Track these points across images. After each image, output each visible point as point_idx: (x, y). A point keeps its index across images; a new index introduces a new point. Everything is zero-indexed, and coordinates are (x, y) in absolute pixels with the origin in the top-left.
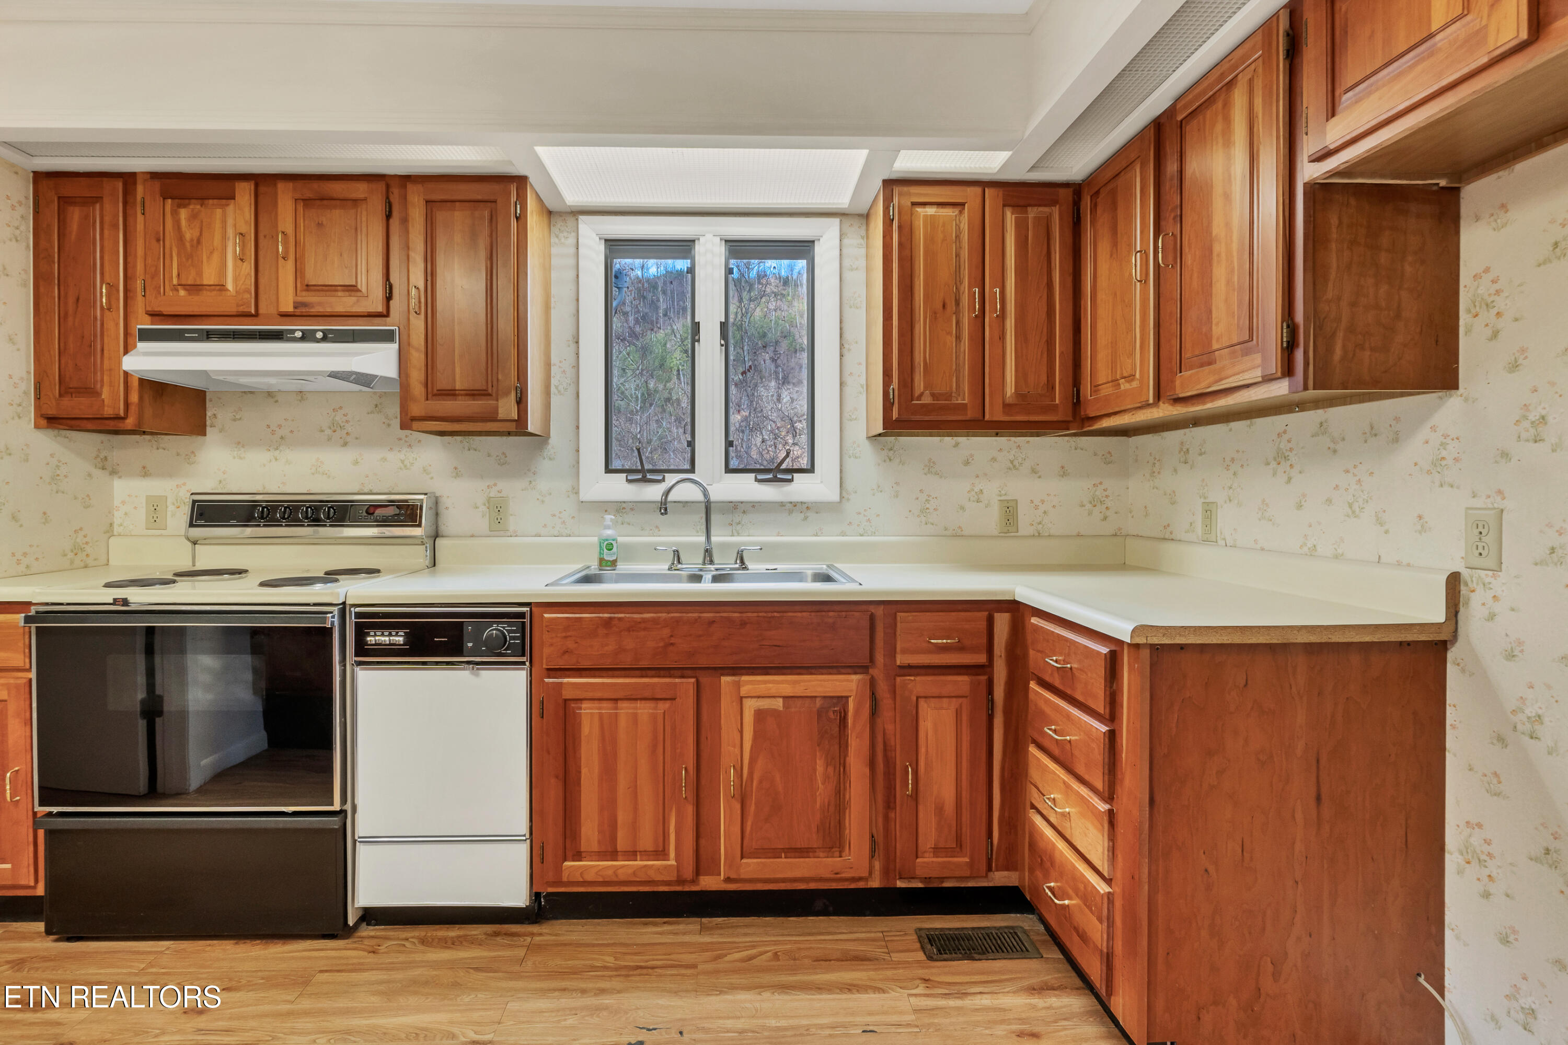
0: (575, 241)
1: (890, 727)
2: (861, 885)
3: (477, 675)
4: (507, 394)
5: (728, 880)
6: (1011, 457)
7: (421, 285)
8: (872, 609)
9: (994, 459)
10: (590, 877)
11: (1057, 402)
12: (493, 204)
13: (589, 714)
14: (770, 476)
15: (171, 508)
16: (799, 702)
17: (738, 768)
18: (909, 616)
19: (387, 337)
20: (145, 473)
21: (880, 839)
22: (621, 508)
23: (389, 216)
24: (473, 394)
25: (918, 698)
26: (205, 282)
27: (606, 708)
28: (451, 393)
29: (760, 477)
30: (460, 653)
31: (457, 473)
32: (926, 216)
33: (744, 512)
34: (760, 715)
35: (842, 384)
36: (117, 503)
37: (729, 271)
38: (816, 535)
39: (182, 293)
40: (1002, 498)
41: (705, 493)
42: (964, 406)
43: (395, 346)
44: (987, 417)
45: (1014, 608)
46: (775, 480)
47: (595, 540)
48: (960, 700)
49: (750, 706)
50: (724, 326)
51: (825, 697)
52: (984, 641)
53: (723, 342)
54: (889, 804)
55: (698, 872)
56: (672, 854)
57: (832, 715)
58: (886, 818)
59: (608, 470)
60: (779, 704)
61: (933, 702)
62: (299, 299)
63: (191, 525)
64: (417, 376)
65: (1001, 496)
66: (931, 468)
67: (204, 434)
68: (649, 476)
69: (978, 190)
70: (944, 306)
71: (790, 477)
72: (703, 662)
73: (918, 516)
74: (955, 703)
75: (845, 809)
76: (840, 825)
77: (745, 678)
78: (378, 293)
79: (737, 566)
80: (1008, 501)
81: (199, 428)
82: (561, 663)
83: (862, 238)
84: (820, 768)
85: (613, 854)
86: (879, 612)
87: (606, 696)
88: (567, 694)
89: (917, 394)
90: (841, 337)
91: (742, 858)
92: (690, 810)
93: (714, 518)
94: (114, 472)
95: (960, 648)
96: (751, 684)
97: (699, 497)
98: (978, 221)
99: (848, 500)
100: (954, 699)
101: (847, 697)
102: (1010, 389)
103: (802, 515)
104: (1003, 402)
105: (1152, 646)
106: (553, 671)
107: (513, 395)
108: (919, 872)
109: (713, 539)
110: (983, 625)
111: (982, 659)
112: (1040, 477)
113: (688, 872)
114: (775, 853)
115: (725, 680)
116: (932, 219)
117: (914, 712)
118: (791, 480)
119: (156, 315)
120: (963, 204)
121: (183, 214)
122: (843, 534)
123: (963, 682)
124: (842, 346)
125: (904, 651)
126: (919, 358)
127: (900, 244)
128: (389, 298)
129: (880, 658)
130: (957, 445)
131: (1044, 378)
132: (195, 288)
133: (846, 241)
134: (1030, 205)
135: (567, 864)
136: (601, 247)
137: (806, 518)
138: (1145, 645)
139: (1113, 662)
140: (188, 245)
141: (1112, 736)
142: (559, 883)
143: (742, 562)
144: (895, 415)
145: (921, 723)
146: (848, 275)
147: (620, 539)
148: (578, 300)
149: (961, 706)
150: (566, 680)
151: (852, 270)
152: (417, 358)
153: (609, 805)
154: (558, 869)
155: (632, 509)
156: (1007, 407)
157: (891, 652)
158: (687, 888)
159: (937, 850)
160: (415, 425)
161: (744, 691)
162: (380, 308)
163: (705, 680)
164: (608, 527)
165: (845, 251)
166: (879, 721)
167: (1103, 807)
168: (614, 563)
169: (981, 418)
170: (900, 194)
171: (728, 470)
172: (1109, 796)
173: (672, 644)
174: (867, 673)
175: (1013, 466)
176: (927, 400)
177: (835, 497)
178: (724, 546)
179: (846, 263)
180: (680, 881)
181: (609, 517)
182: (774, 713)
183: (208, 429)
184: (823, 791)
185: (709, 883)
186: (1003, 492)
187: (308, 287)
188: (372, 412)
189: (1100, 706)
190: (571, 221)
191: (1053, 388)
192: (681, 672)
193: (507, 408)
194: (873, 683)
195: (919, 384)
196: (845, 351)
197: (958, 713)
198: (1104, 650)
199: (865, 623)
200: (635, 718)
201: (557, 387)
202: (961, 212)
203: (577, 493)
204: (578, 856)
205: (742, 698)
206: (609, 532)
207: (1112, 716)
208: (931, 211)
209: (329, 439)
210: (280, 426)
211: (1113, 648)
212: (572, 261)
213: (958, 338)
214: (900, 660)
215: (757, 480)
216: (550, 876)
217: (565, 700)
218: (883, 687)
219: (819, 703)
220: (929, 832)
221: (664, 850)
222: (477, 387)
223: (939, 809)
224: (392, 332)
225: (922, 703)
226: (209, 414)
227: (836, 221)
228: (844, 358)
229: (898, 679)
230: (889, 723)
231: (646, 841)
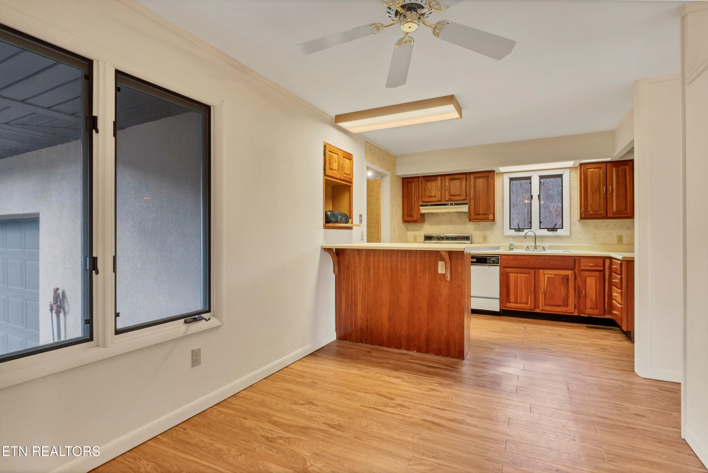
0: (502, 179)
1: (579, 282)
2: (572, 314)
3: (489, 267)
4: (491, 214)
5: (541, 310)
6: (621, 225)
7: (473, 193)
8: (575, 257)
9: (615, 225)
10: (512, 307)
11: (628, 212)
12: (488, 177)
13: (512, 276)
14: (551, 230)
15: (418, 237)
16: (558, 276)
17: (544, 288)
18: (584, 259)
19: (466, 204)
20: (413, 230)
21: (577, 305)
22: (513, 237)
23: (466, 180)
24: (484, 214)
25: (586, 276)
26: (432, 195)
27: (516, 274)
28: (479, 214)
29: (548, 230)
30: (486, 263)
31: (476, 230)
32: (591, 171)
33: (544, 238)
34: (549, 278)
35: (570, 208)
36: (408, 236)
37: (540, 183)
38: (564, 244)
39: (428, 198)
40: (618, 235)
41: (535, 234)
42: (601, 214)
43: (468, 206)
44: (608, 216)
45: (611, 258)
46: (552, 230)
47: (508, 244)
48: (596, 277)
49: (546, 276)
50: (539, 196)
51: (563, 275)
52: (602, 265)
53: (539, 199)
54: (579, 298)
55: (535, 308)
56: (529, 304)
57: (565, 279)
58: (579, 301)
59: (510, 229)
60: (553, 276)
61: (590, 277)
62: (450, 198)
63: (425, 240)
64: (472, 211)
65: (617, 234)
66: (596, 227)
67: (424, 223)
68: (520, 230)
69: (605, 164)
70: (596, 191)
71: (556, 230)
72: (536, 266)
73: (593, 239)
74: (595, 278)
75: (568, 298)
76: (567, 301)
77: (545, 270)
78: (465, 196)
79: (543, 250)
80: (619, 236)
81: (424, 221)
82: (507, 266)
83: (576, 173)
84: (562, 289)
85: (517, 303)
86: (577, 258)
87: (515, 272)
88: (507, 272)
89: (588, 211)
90: (570, 196)
91: (545, 306)
92: (533, 295)
93: (537, 240)
94: (408, 230)
95: (596, 266)
96: (546, 271)
97: (534, 235)
98: (605, 171)
99: (572, 235)
100: (595, 277)
101: (569, 275)
102: (614, 209)
103: (560, 239)
104: (613, 212)
105: (627, 261)
106: (504, 267)
107: (492, 214)
108: (586, 313)
109: (537, 244)
110: (602, 261)
111: (602, 269)
112: (629, 229)
113: (533, 308)
114: (552, 306)
115: (541, 271)
116: (592, 172)
117: (585, 279)
118: (557, 231)
119: (423, 202)
120: (601, 168)
121: (428, 183)
122: (571, 243)
123: (597, 274)
124: (570, 199)
125: (582, 266)
126: (589, 203)
127: (584, 178)
128: (466, 196)
129: (577, 267)
130: (604, 221)
131: (624, 206)
132: (430, 197)
133: (571, 174)
134: (620, 166)
135: (507, 304)
136: (509, 180)
137: (561, 240)
138: (625, 260)
139: (621, 264)
140: (429, 189)
141: (621, 278)
142: (506, 307)
143: (544, 249)
144: (583, 216)
145: (587, 282)
146: (572, 182)
147: (514, 244)
148: (503, 192)
149: (597, 278)
150: (507, 269)
151: (573, 180)
152: (472, 208)
153: (516, 293)
154: (506, 305)
155: (516, 237)
156: (614, 213)
157: (580, 266)
158: (532, 311)
159: (591, 308)
160: (472, 221)
161: (545, 273)
162: (465, 198)
163: (537, 271)
164: (511, 241)
165: (571, 176)
166: (577, 281)
167: (620, 291)
168: (513, 249)
169: (606, 216)
170: (584, 167)
171: (540, 228)
172: (621, 289)
173: (529, 263)
174: (574, 270)
175: (621, 227)
176: (591, 212)
177: (569, 235)
178: (539, 246)
179: (571, 179)
180: (531, 309)
181: (511, 239)
182: (552, 278)
183: (425, 222)
184: (563, 294)
185: (537, 311)
186: (618, 233)
187: (451, 195)
188: (457, 217)
189: (619, 273)
190: (501, 175)
191: (627, 208)
192: (531, 268)
193: (491, 217)
194: (575, 273)
195: (589, 209)
196: (571, 200)
197: (596, 280)
198: (619, 262)
199: (573, 260)
200: (521, 277)
201: (498, 211)
202: (600, 169)
203: (503, 234)
204: (510, 302)
205: (545, 274)
206: (512, 242)
207: (621, 274)
208: (592, 170)
209: (449, 223)
210: (439, 221)
211: (621, 262)
212: (502, 184)
213: (600, 198)
214: (582, 268)
215: (548, 231)
216: (504, 306)
217: (507, 273)
218: (577, 274)
219: (562, 276)
220: (589, 304)
221: (527, 303)
222: (485, 213)
223: (591, 300)
224: (467, 203)
225: (587, 277)
226: (425, 219)
227: (569, 170)
228: (571, 202)
229: (581, 272)
230: (579, 281)
231: (524, 301)
